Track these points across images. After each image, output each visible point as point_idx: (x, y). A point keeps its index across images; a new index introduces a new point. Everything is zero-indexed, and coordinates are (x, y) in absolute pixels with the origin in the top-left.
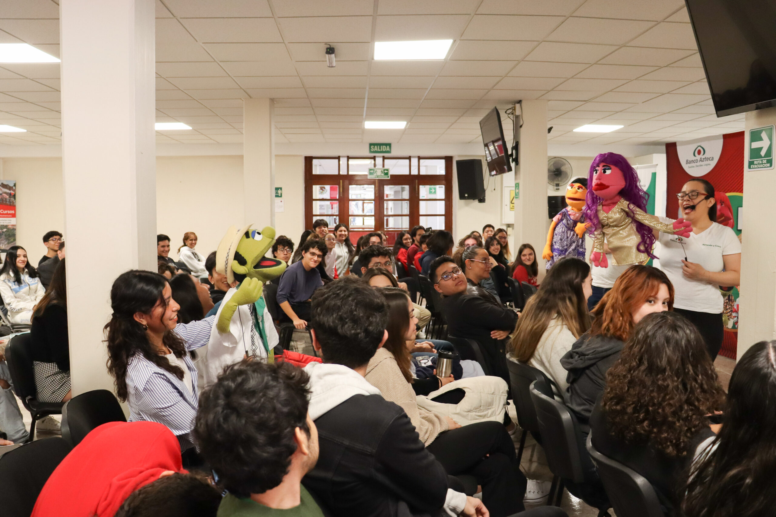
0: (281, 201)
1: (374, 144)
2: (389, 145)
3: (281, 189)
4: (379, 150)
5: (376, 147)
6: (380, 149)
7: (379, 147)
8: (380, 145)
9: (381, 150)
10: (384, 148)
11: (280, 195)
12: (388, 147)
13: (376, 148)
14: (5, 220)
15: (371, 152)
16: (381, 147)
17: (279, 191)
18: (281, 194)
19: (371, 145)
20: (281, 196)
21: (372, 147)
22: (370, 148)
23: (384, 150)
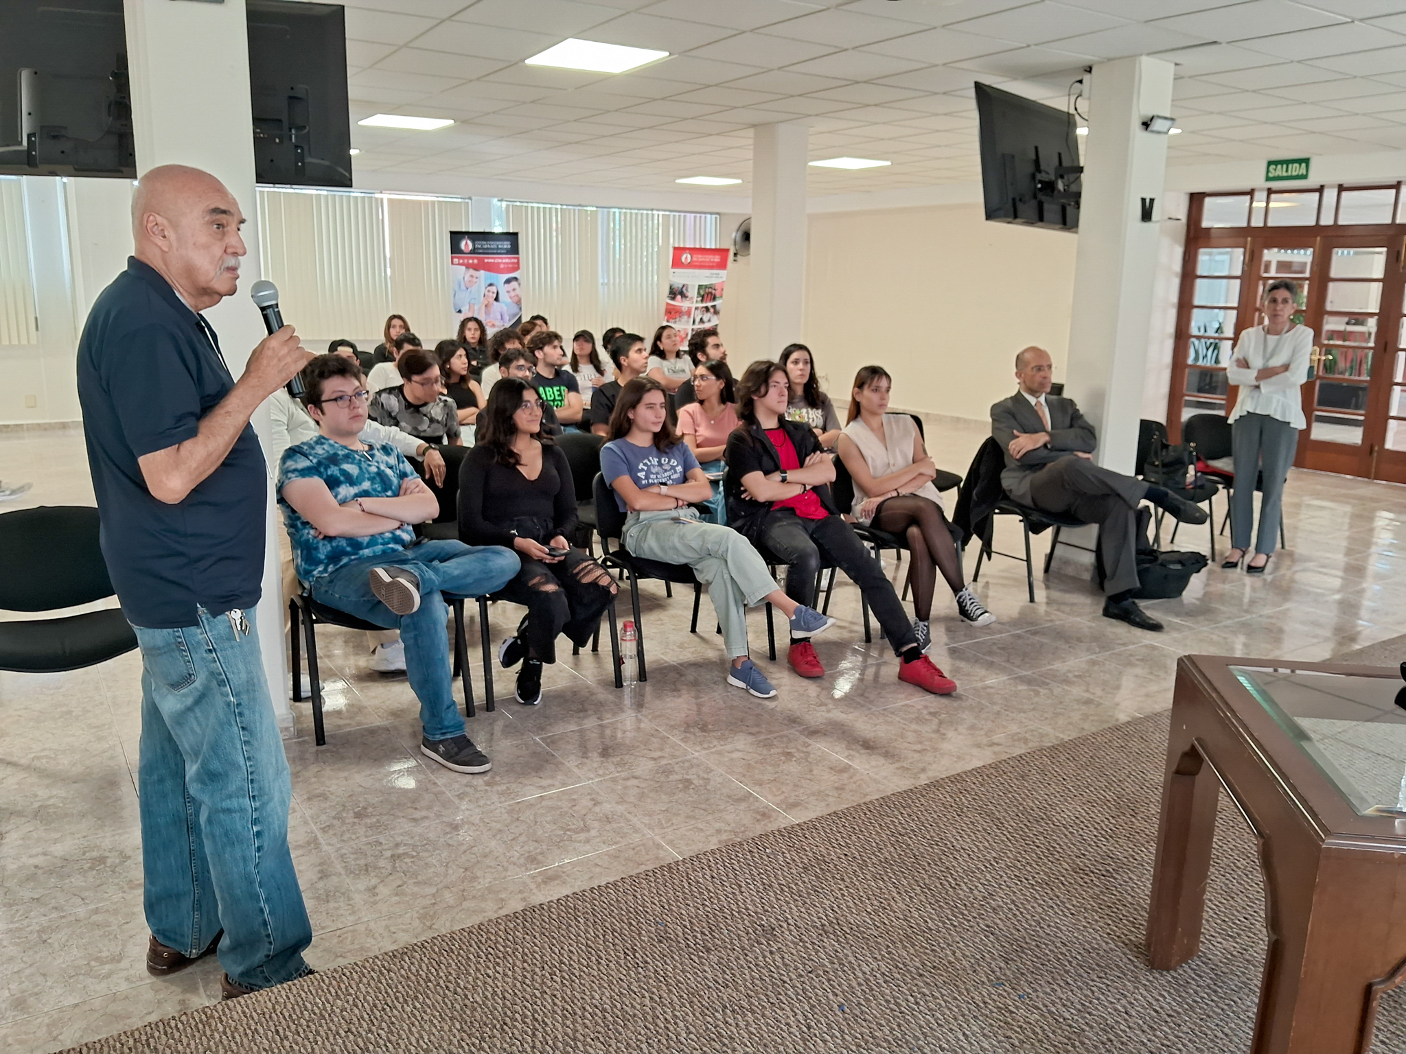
1: (1276, 163)
2: (1306, 161)
4: (1285, 174)
5: (1279, 166)
6: (1287, 171)
7: (1285, 166)
8: (1287, 162)
9: (1289, 173)
10: (1295, 169)
12: (1304, 165)
13: (1280, 171)
15: (1268, 179)
16: (1290, 166)
19: (1270, 163)
21: (1273, 166)
22: (1268, 171)
23: (1294, 174)
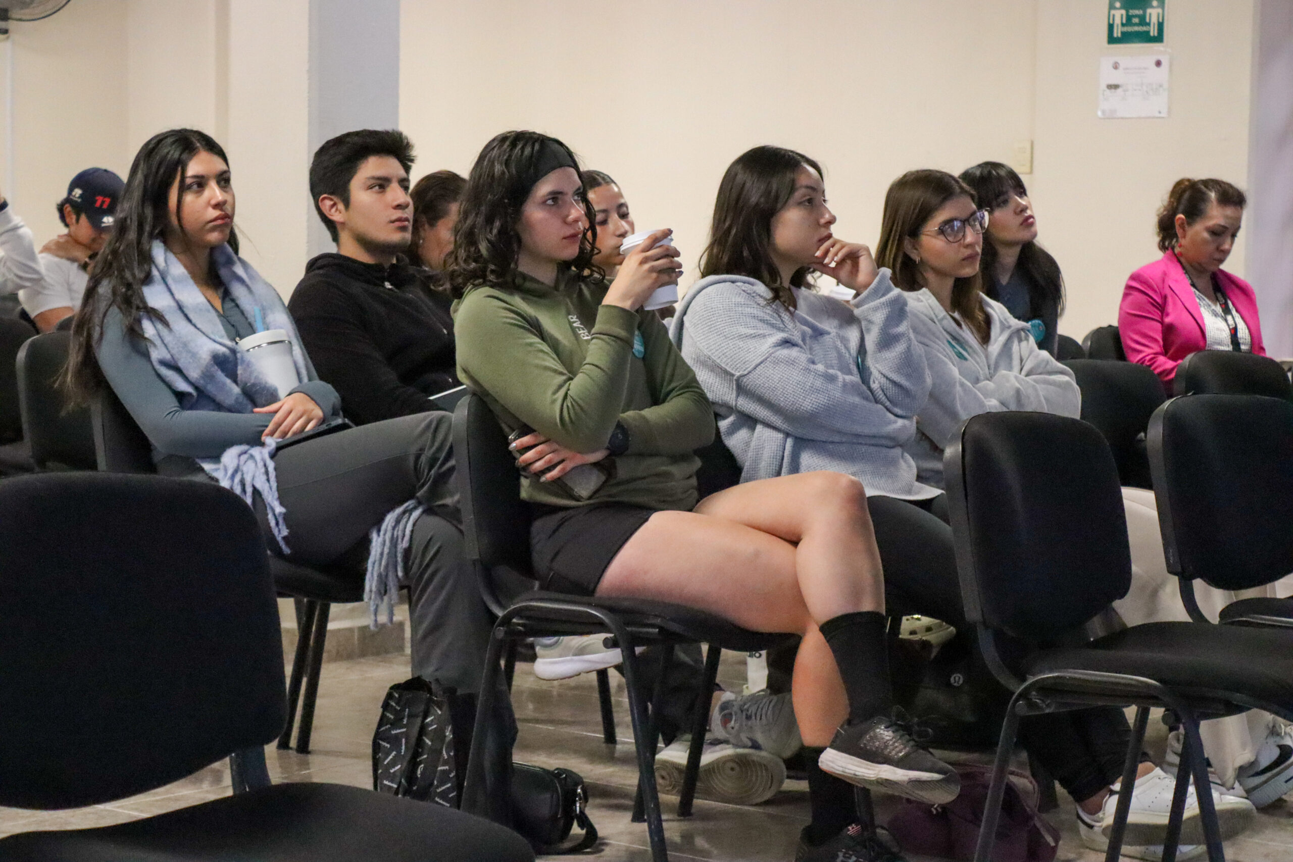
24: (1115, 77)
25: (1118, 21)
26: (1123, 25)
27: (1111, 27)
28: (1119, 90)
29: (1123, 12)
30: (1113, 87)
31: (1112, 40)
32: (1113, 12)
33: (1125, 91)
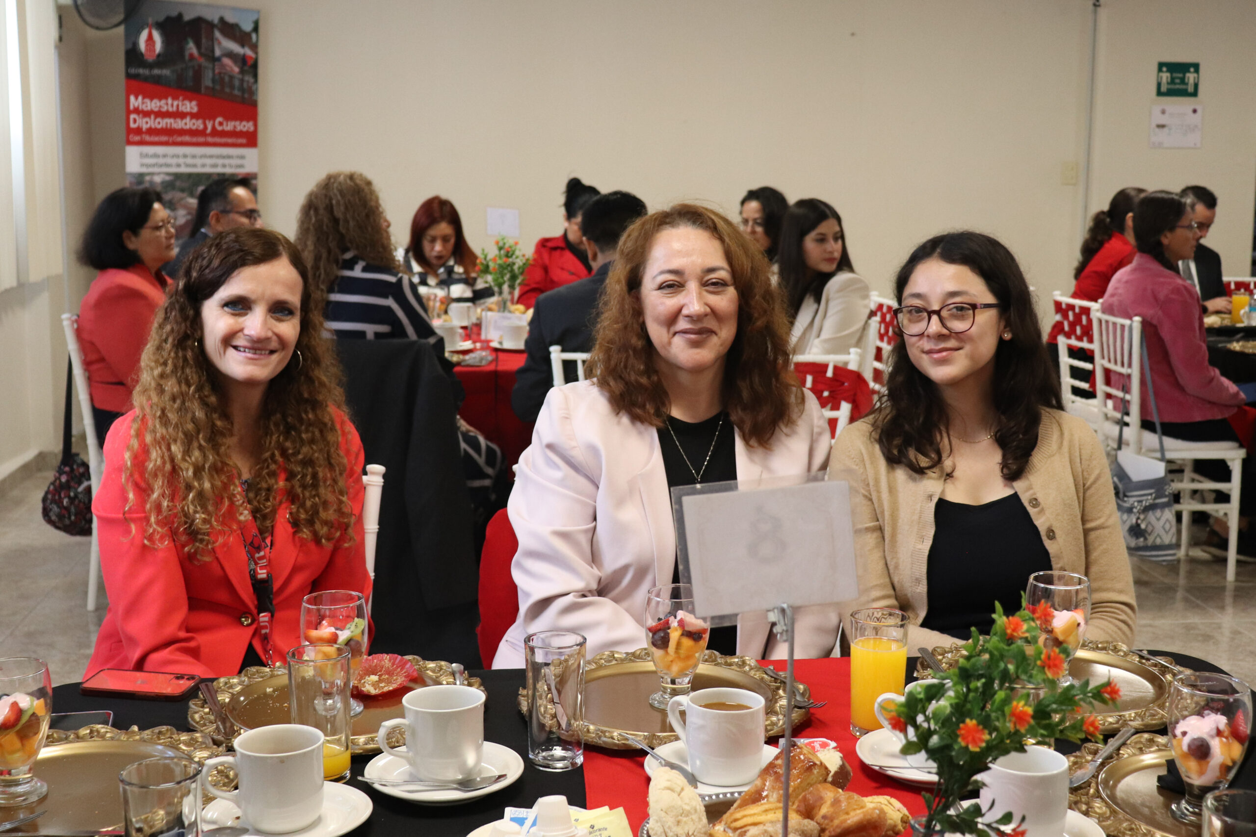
0: (1195, 111)
3: (1196, 67)
11: (1191, 89)
14: (229, 157)
17: (1191, 77)
18: (1196, 86)
20: (1195, 94)
24: (1163, 120)
25: (1164, 80)
26: (1168, 83)
27: (1159, 85)
28: (1166, 130)
29: (1168, 75)
30: (1161, 126)
31: (1160, 93)
32: (1161, 74)
33: (1170, 129)
